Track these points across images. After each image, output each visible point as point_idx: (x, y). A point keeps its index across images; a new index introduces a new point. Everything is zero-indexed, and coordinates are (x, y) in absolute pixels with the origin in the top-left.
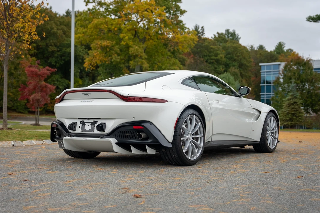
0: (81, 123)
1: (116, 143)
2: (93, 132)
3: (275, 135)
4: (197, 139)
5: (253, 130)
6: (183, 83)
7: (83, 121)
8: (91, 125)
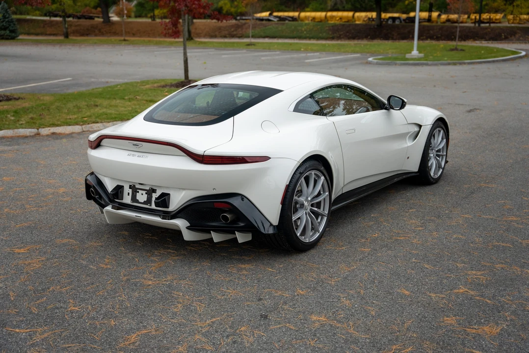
0: (130, 188)
1: (188, 228)
2: (150, 206)
3: (441, 153)
4: (318, 205)
5: (408, 158)
6: (297, 109)
7: (134, 186)
8: (146, 193)
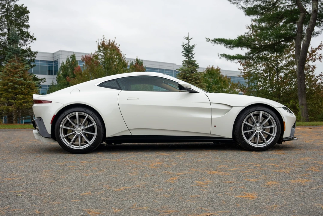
5: (215, 126)
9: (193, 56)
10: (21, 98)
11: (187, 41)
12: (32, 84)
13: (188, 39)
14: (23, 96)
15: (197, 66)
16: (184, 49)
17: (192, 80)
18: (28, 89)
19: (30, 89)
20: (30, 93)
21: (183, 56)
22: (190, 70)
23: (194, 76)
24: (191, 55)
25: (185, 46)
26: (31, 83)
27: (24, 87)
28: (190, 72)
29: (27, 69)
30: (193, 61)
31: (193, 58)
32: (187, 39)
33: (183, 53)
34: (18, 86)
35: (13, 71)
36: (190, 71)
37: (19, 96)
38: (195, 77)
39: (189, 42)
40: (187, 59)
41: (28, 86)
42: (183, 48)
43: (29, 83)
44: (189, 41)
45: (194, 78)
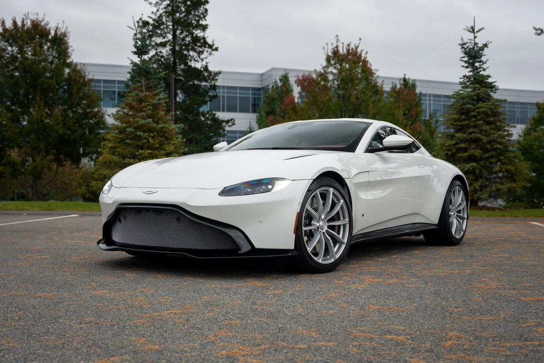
9: (485, 66)
10: (146, 155)
11: (471, 36)
12: (168, 129)
13: (472, 30)
14: (149, 151)
15: (492, 87)
16: (465, 53)
17: (479, 118)
18: (161, 139)
19: (163, 139)
20: (164, 147)
21: (463, 66)
22: (474, 95)
23: (482, 109)
24: (480, 65)
25: (468, 45)
26: (167, 127)
27: (152, 135)
28: (473, 100)
29: (160, 102)
30: (483, 76)
31: (484, 70)
32: (470, 31)
33: (462, 61)
34: (142, 134)
35: (136, 106)
36: (475, 98)
37: (143, 151)
38: (485, 109)
39: (475, 37)
40: (471, 74)
41: (162, 134)
42: (463, 50)
43: (163, 127)
44: (476, 35)
45: (483, 113)
